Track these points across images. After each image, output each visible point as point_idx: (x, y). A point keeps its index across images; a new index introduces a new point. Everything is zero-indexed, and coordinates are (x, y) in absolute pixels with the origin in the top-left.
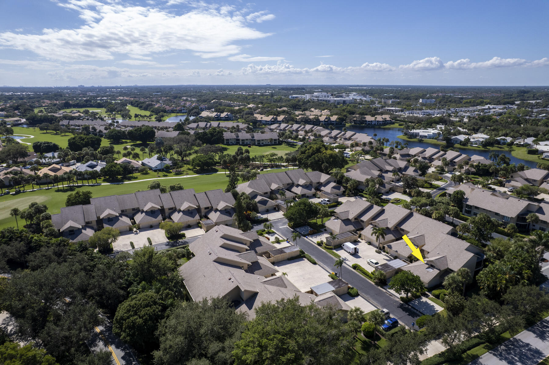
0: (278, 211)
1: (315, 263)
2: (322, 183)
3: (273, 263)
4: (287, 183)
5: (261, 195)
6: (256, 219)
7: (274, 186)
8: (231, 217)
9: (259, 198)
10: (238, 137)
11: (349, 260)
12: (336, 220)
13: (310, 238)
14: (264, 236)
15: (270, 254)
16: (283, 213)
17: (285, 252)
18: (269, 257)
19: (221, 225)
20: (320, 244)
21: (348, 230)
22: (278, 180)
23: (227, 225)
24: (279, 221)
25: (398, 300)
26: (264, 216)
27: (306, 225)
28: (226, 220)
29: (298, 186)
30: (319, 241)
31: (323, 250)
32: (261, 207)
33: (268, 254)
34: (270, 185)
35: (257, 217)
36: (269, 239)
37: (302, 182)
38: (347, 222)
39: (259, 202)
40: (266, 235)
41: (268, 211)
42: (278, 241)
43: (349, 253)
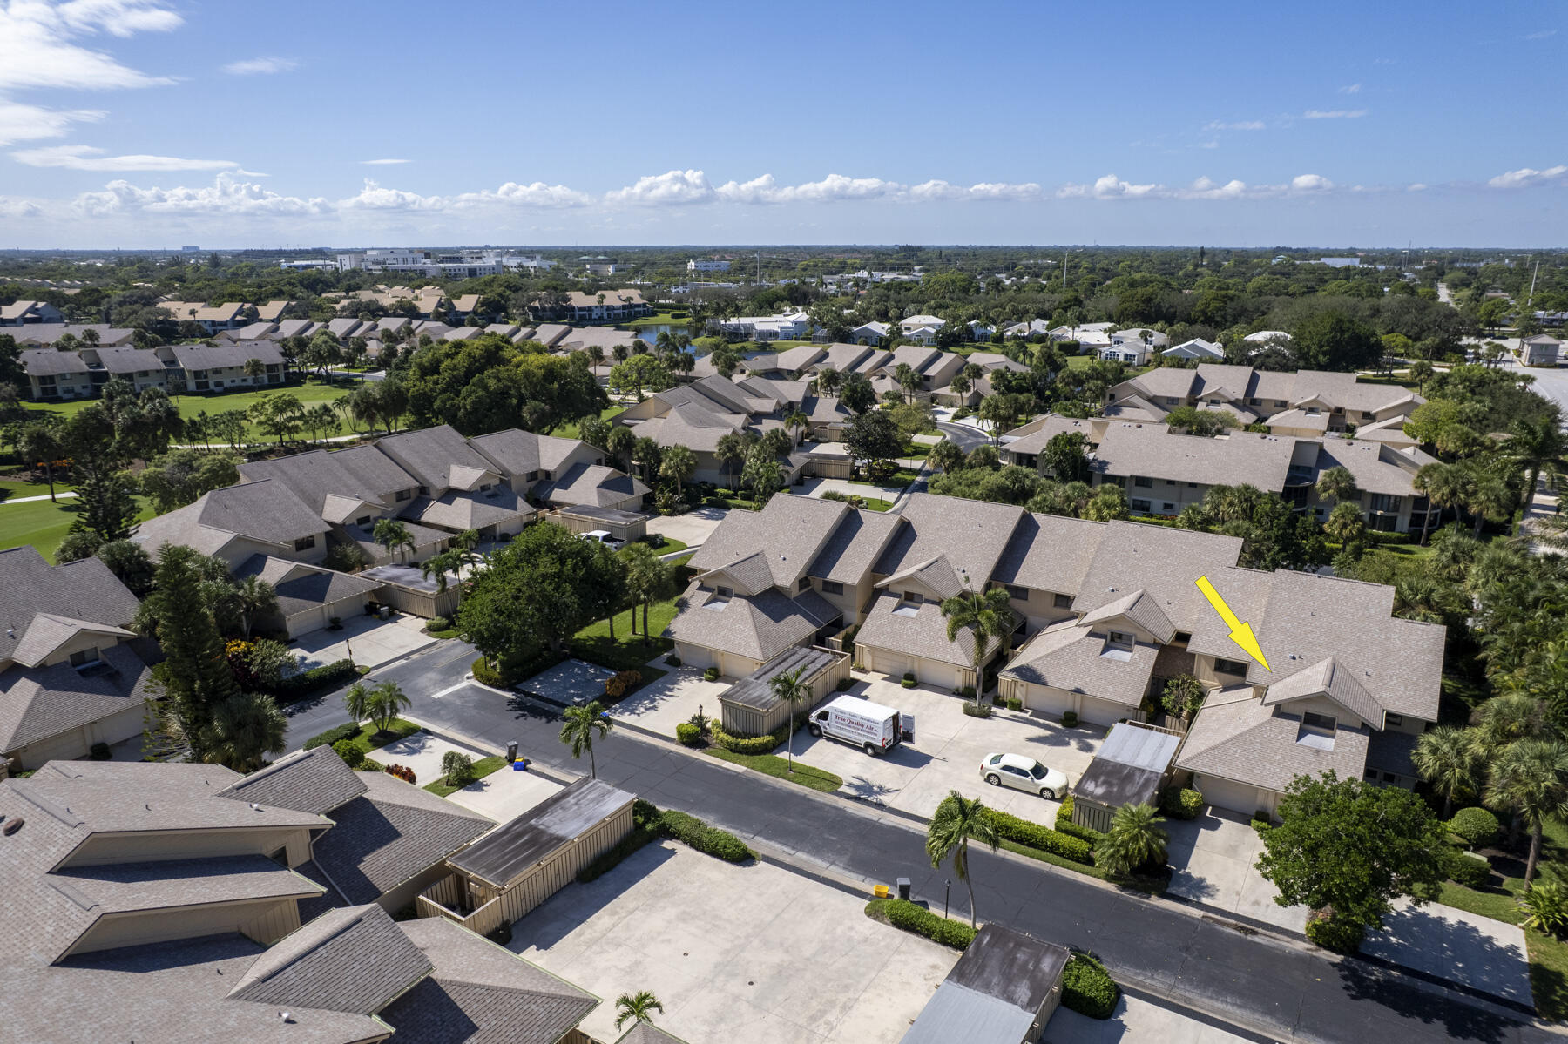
0: (392, 617)
1: (744, 858)
2: (548, 474)
3: (505, 935)
4: (397, 488)
5: (282, 555)
6: (286, 676)
7: (340, 508)
8: (125, 692)
9: (275, 571)
10: (100, 365)
11: (888, 786)
12: (720, 606)
13: (627, 718)
14: (373, 768)
15: (461, 880)
16: (423, 623)
17: (560, 840)
18: (462, 903)
19: (50, 771)
20: (696, 736)
21: (794, 639)
22: (352, 482)
23: (101, 752)
24: (416, 663)
25: (1301, 946)
26: (330, 656)
27: (566, 658)
28: (88, 718)
29: (449, 495)
30: (685, 718)
31: (727, 765)
32: (298, 614)
33: (447, 884)
34: (317, 505)
35: (291, 665)
36: (409, 777)
37: (464, 476)
38: (772, 602)
39: (285, 587)
40: (380, 756)
41: (337, 629)
42: (464, 776)
43: (866, 748)
